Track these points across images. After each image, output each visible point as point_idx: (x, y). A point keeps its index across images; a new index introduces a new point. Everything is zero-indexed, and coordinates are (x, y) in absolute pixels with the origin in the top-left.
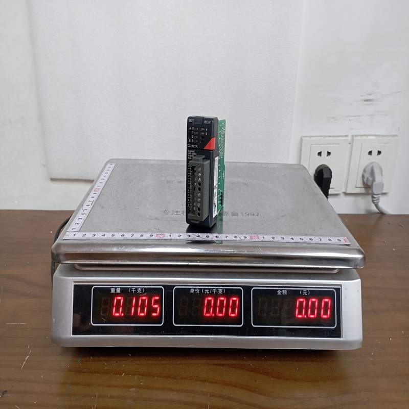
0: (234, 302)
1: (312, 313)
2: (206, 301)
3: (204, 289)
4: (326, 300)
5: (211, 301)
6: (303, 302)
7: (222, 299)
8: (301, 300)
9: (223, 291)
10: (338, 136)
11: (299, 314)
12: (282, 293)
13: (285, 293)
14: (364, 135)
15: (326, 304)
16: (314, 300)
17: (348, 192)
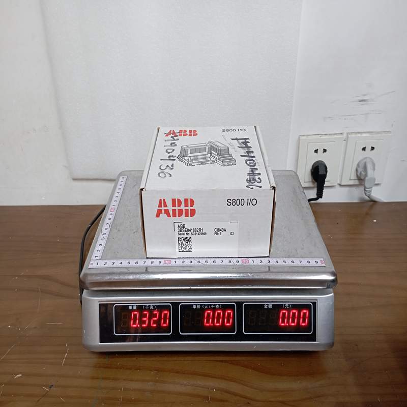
0: (229, 314)
1: (293, 321)
2: (206, 314)
3: (204, 305)
4: (305, 311)
5: (210, 313)
6: (285, 313)
7: (219, 311)
8: (284, 311)
9: (220, 306)
10: (334, 134)
11: (282, 323)
12: (268, 307)
13: (270, 306)
14: (359, 133)
15: (305, 314)
16: (294, 311)
17: (342, 184)
